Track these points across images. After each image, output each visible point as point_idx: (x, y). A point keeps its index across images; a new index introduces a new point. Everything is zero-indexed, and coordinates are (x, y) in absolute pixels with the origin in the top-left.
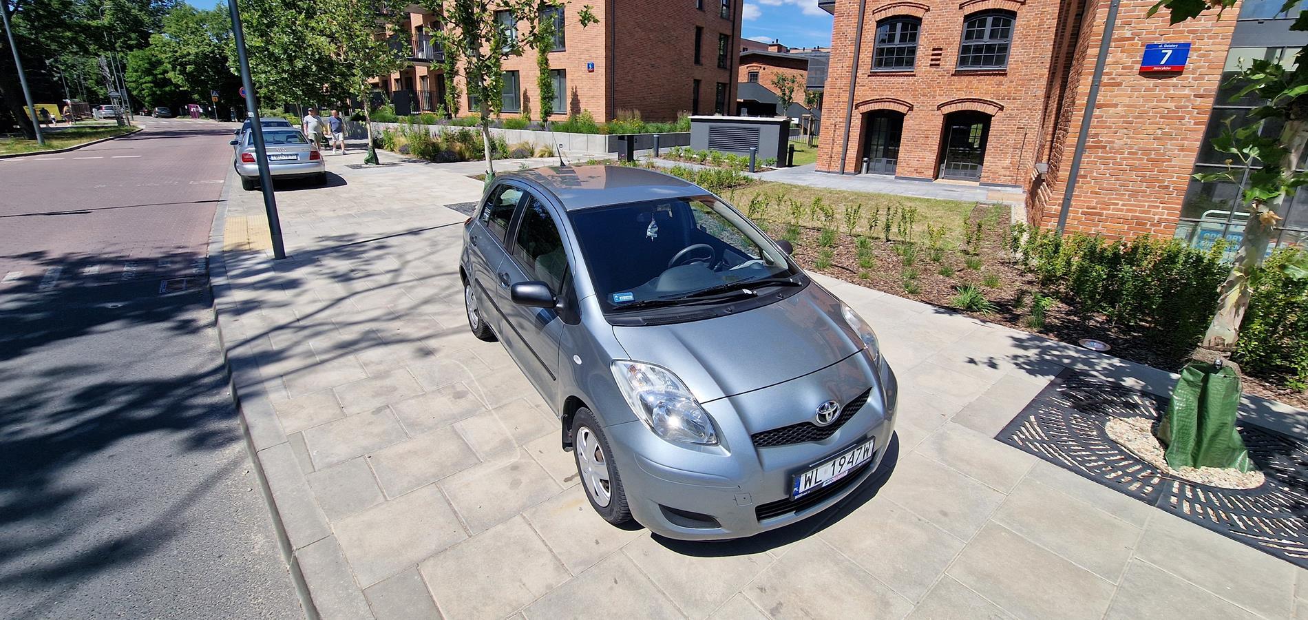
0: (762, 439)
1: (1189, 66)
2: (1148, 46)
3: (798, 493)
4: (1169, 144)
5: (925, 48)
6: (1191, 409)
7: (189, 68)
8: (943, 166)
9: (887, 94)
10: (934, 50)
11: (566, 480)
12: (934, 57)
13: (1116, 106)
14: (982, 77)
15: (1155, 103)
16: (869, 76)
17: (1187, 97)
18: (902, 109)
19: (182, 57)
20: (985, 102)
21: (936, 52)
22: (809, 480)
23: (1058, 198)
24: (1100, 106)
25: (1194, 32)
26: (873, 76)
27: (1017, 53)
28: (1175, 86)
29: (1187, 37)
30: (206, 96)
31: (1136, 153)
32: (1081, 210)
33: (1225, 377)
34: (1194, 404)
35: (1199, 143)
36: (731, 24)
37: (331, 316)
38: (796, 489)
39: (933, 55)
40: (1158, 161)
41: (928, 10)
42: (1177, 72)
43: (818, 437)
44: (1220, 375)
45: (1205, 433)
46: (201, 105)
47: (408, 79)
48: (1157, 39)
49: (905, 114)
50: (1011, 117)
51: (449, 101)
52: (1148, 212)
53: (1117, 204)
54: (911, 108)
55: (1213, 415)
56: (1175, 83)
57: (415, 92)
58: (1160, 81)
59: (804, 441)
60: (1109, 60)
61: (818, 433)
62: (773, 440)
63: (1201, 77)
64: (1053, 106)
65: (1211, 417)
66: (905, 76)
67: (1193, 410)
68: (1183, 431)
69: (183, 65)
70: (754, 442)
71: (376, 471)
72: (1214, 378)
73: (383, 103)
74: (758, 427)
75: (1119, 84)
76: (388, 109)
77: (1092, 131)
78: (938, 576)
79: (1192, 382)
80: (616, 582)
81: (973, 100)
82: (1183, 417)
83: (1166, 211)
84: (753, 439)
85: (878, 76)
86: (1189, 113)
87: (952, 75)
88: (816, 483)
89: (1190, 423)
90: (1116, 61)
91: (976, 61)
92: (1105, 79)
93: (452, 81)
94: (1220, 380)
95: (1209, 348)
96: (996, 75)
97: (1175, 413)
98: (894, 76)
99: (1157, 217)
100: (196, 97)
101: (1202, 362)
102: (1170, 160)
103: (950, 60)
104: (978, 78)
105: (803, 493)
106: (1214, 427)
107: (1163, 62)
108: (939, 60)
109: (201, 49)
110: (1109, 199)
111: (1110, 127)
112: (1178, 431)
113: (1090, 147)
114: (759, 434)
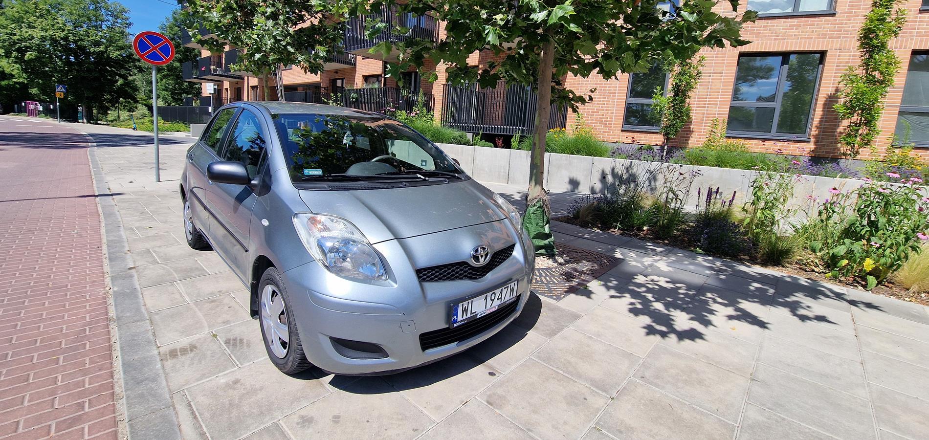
0: (426, 274)
3: (456, 322)
7: (28, 56)
19: (20, 41)
22: (465, 310)
30: (48, 90)
38: (454, 318)
43: (473, 277)
46: (40, 101)
59: (461, 279)
61: (473, 273)
62: (436, 277)
69: (22, 51)
70: (419, 277)
74: (423, 263)
84: (418, 275)
88: (471, 313)
100: (34, 91)
105: (461, 321)
109: (50, 32)
114: (425, 269)
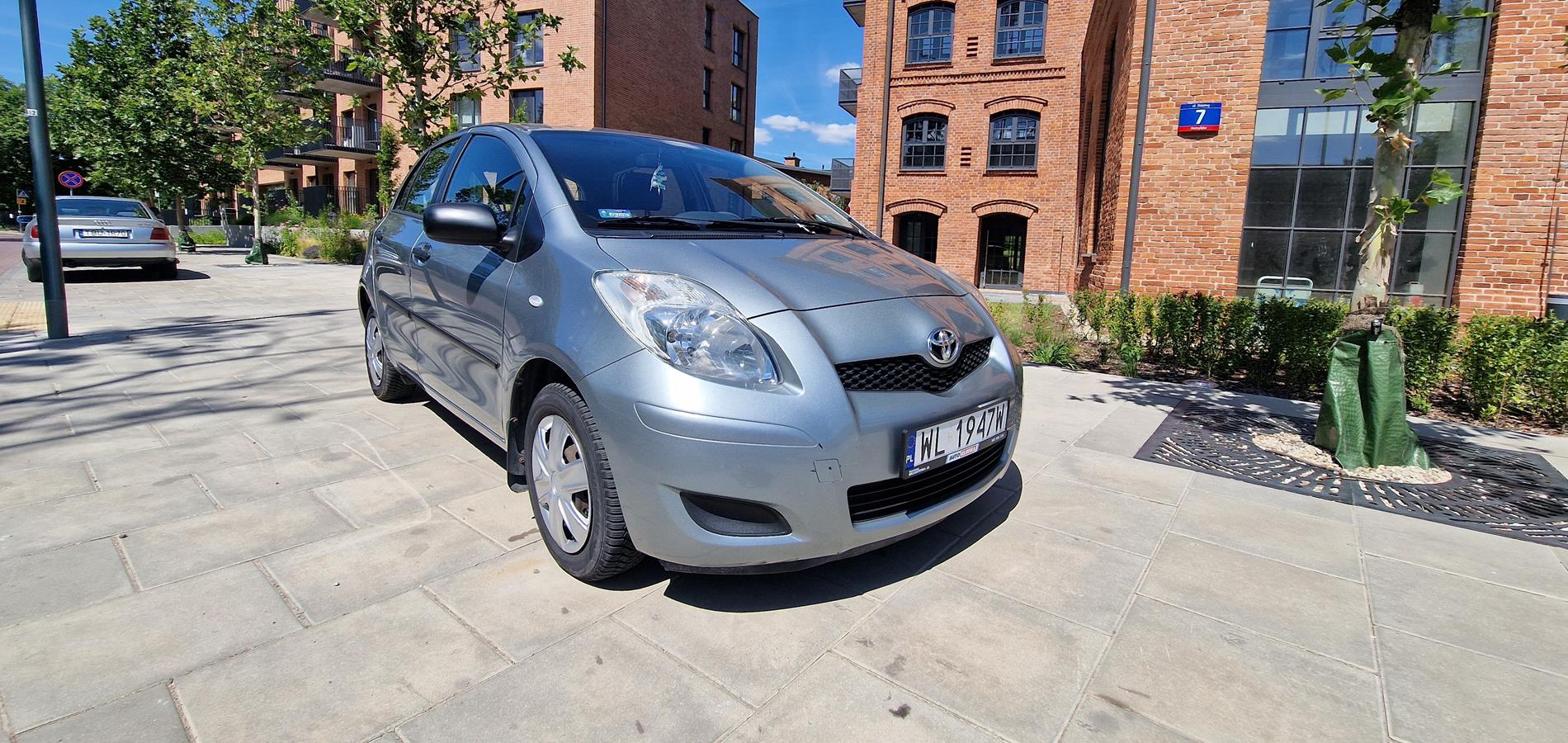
0: (853, 375)
1: (1223, 126)
2: (1182, 106)
3: (912, 466)
4: (1216, 206)
5: (954, 147)
6: (1352, 395)
8: (984, 274)
9: (918, 195)
10: (963, 149)
11: (512, 539)
12: (964, 157)
13: (1160, 168)
14: (1013, 178)
15: (1197, 164)
16: (898, 175)
17: (1225, 157)
18: (936, 211)
20: (1019, 203)
21: (965, 151)
22: (926, 446)
23: (1116, 269)
24: (1146, 168)
25: (1222, 92)
26: (903, 175)
27: (1044, 154)
28: (1213, 146)
29: (1217, 97)
31: (1187, 217)
32: (1141, 281)
33: (1386, 342)
34: (1354, 388)
35: (1244, 204)
36: (743, 128)
37: (125, 388)
38: (909, 458)
39: (963, 154)
40: (1208, 225)
41: (954, 108)
42: (1213, 133)
44: (1380, 341)
45: (1377, 419)
47: (327, 175)
48: (1190, 99)
49: (940, 217)
50: (1046, 219)
51: (383, 200)
52: (1207, 279)
53: (1176, 272)
54: (945, 210)
55: (1382, 393)
56: (1213, 144)
57: (335, 192)
58: (1198, 142)
59: (912, 389)
60: (1148, 120)
61: (932, 379)
62: (869, 382)
63: (1235, 137)
64: (1090, 195)
65: (1380, 396)
66: (936, 175)
67: (1355, 395)
68: (1349, 421)
70: (841, 378)
71: (130, 554)
72: (1374, 346)
73: (287, 203)
74: (846, 355)
75: (1161, 146)
76: (294, 211)
77: (1142, 195)
78: (1129, 598)
79: (1347, 359)
80: (600, 661)
81: (1007, 202)
82: (1346, 406)
83: (1224, 278)
84: (840, 375)
85: (908, 175)
86: (1230, 173)
87: (984, 175)
88: (937, 454)
89: (1355, 412)
90: (1155, 122)
91: (1006, 162)
92: (1147, 140)
93: (389, 175)
94: (1381, 348)
95: (1360, 312)
96: (1028, 175)
97: (1336, 400)
98: (924, 175)
99: (1216, 284)
101: (1355, 331)
102: (1220, 223)
103: (980, 160)
104: (1009, 178)
105: (920, 467)
106: (1385, 408)
107: (1198, 122)
108: (969, 159)
110: (1167, 267)
111: (1157, 190)
112: (1344, 424)
113: (1142, 212)
114: (849, 366)
